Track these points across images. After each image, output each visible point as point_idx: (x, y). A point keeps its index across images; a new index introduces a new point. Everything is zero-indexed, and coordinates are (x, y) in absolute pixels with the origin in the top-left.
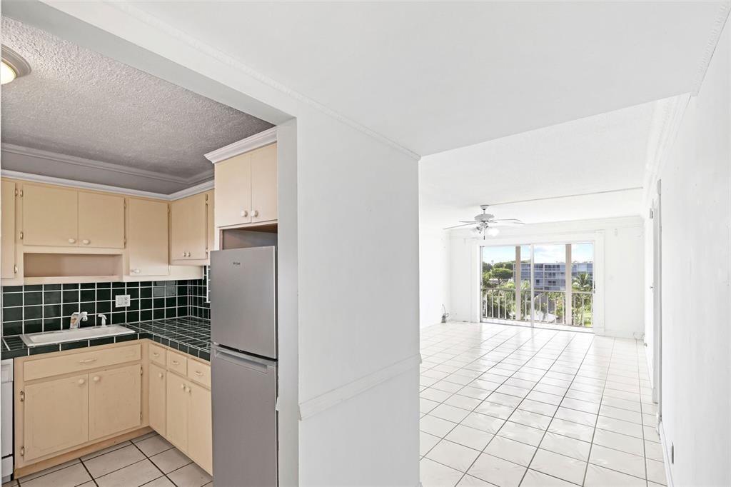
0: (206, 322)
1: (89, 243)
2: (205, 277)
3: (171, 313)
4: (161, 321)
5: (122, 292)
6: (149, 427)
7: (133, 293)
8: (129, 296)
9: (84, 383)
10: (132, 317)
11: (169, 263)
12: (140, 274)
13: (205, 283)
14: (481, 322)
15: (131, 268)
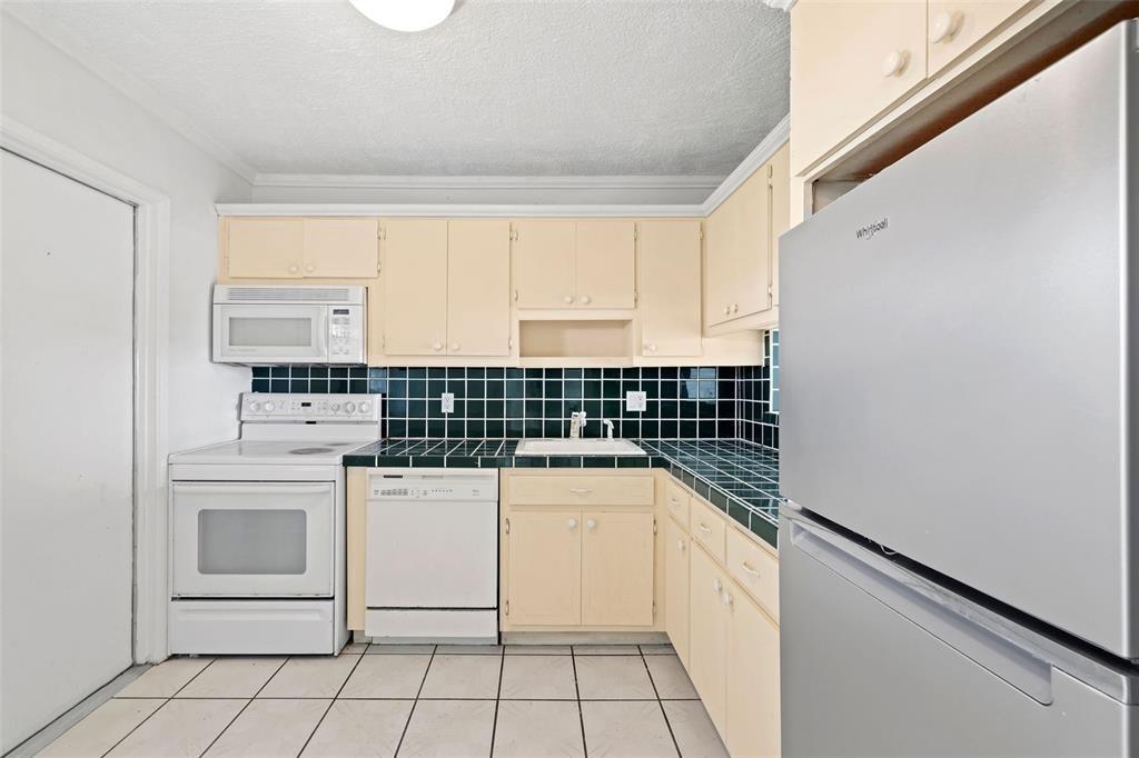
0: (768, 453)
1: (589, 302)
2: (767, 361)
3: (707, 430)
4: (690, 442)
5: (634, 387)
6: (665, 634)
7: (650, 390)
8: (645, 393)
9: (576, 526)
10: (650, 430)
11: (703, 333)
12: (657, 354)
13: (767, 375)
15: (644, 342)
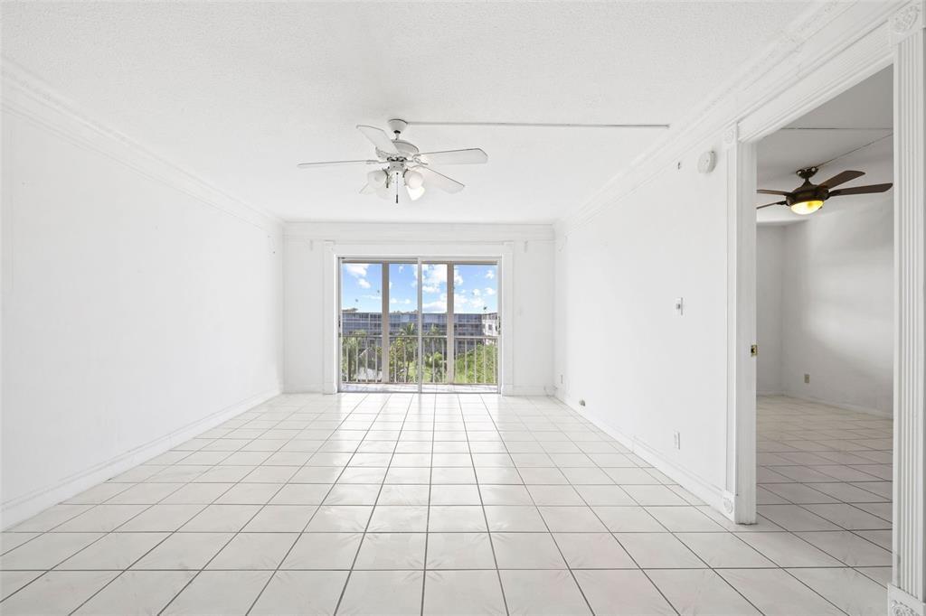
14: (339, 392)
